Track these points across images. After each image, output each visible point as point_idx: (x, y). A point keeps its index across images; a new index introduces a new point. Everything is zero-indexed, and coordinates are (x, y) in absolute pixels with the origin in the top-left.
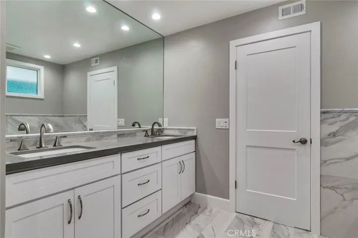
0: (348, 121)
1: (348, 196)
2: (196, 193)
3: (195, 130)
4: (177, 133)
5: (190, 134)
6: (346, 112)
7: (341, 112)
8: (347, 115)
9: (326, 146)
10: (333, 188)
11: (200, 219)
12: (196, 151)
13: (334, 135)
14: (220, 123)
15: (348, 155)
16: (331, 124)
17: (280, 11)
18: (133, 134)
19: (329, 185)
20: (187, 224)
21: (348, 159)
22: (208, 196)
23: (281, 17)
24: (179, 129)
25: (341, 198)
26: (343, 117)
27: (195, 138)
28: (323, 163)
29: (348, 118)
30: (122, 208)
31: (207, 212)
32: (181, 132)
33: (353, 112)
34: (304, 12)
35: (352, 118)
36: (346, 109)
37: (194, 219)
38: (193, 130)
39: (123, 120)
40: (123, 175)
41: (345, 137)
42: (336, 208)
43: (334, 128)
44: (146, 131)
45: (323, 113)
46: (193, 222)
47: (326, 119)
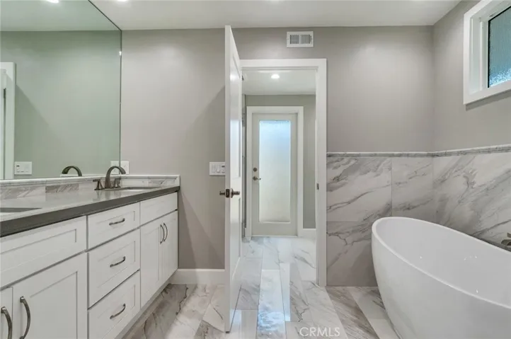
0: (350, 165)
1: (349, 239)
2: (179, 270)
3: (178, 179)
4: (147, 183)
5: (169, 184)
6: (348, 156)
7: (343, 155)
8: (348, 158)
9: (331, 191)
10: (337, 234)
11: (193, 303)
12: (180, 209)
13: (337, 179)
14: (215, 168)
15: (348, 199)
16: (335, 168)
17: (288, 37)
18: (72, 186)
19: (334, 232)
20: (177, 314)
21: (349, 203)
22: (198, 270)
23: (289, 45)
24: (149, 178)
25: (344, 243)
26: (346, 160)
27: (177, 190)
28: (329, 208)
29: (349, 162)
30: (88, 309)
31: (199, 291)
32: (154, 182)
33: (353, 155)
34: (311, 45)
35: (353, 162)
36: (348, 153)
37: (185, 305)
38: (175, 178)
39: (30, 163)
40: (90, 253)
41: (347, 181)
42: (340, 254)
43: (338, 172)
44: (98, 181)
45: (329, 156)
46: (185, 309)
47: (332, 162)
